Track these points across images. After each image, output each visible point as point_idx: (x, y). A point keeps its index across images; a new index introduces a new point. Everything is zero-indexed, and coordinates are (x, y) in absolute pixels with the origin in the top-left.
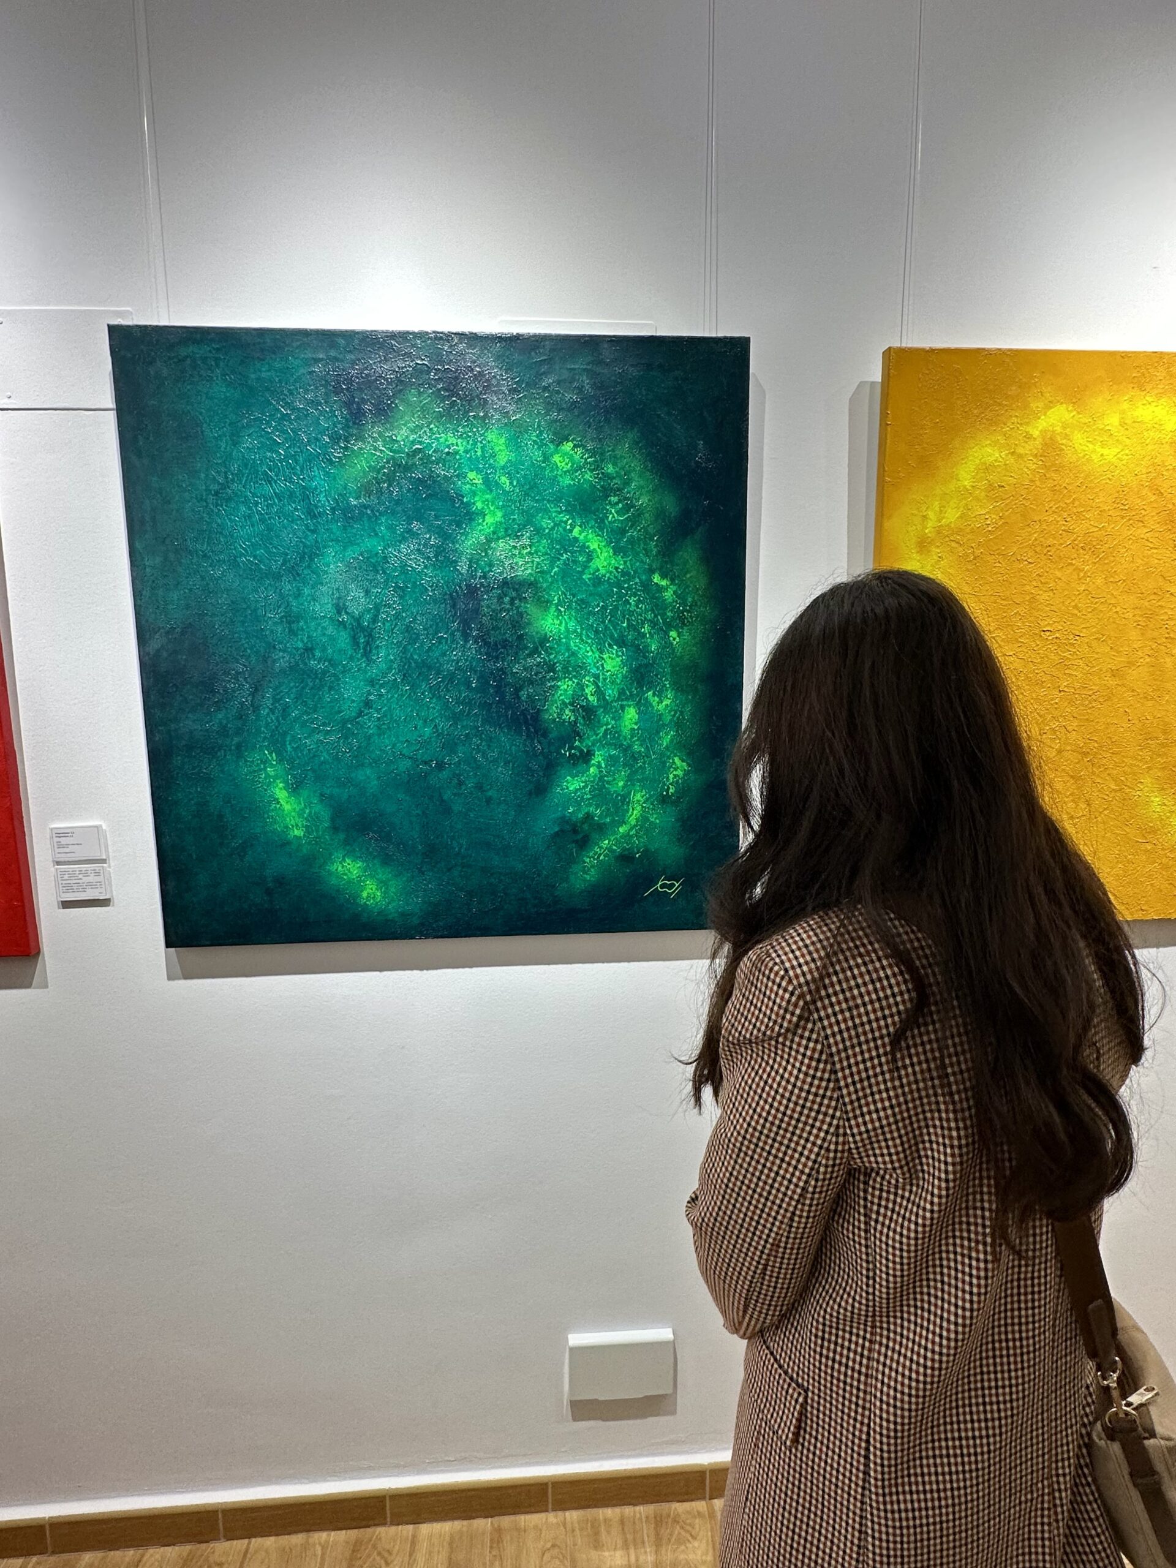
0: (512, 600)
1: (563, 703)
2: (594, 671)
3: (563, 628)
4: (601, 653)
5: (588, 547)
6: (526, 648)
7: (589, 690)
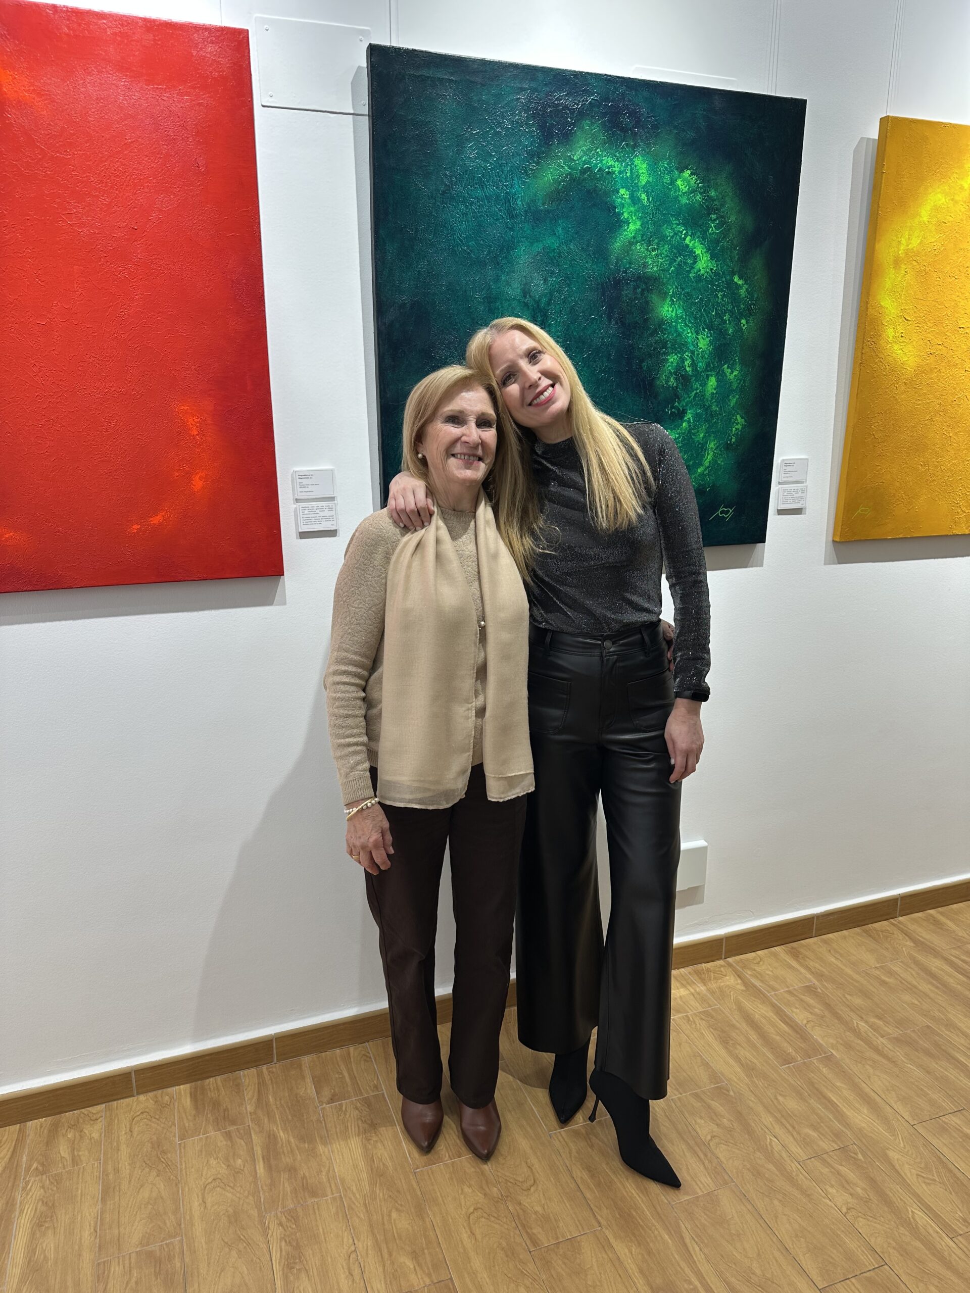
0: (643, 290)
1: (670, 372)
2: (691, 348)
3: (674, 314)
4: (697, 333)
5: (695, 252)
6: (649, 328)
7: (687, 363)
